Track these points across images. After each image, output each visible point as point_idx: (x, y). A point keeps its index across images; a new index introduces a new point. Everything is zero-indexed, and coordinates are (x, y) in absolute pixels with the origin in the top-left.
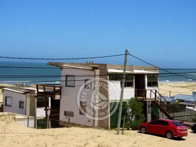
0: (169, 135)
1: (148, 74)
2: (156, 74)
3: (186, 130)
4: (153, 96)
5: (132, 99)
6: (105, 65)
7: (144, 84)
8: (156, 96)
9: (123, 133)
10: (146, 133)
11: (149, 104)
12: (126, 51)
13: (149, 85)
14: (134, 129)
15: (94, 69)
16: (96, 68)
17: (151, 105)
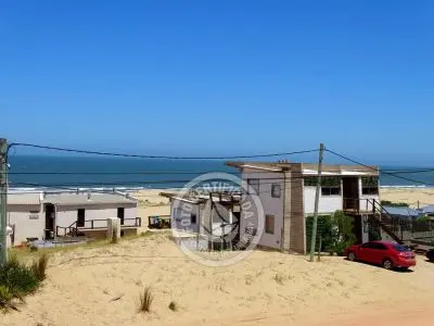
0: (387, 263)
1: (362, 177)
2: (375, 177)
3: (413, 257)
4: (370, 208)
5: (337, 212)
6: (299, 165)
7: (357, 190)
8: (374, 207)
9: (319, 260)
10: (355, 260)
11: (364, 219)
12: (322, 145)
13: (365, 192)
14: (340, 255)
15: (284, 170)
16: (287, 169)
17: (369, 221)
